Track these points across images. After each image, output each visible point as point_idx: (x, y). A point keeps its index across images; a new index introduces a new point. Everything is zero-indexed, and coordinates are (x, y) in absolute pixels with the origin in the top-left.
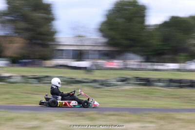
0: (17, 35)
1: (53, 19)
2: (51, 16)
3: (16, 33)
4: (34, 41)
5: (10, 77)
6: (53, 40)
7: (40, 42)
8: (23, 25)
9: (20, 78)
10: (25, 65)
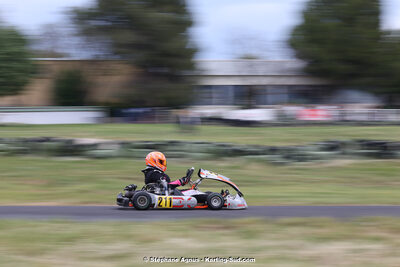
0: (117, 57)
1: (189, 24)
2: (185, 18)
3: (116, 53)
4: (151, 70)
5: (94, 146)
6: (191, 66)
7: (166, 70)
8: (129, 37)
9: (116, 147)
10: (135, 119)
